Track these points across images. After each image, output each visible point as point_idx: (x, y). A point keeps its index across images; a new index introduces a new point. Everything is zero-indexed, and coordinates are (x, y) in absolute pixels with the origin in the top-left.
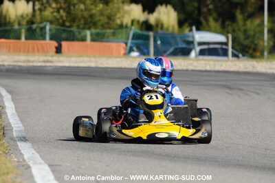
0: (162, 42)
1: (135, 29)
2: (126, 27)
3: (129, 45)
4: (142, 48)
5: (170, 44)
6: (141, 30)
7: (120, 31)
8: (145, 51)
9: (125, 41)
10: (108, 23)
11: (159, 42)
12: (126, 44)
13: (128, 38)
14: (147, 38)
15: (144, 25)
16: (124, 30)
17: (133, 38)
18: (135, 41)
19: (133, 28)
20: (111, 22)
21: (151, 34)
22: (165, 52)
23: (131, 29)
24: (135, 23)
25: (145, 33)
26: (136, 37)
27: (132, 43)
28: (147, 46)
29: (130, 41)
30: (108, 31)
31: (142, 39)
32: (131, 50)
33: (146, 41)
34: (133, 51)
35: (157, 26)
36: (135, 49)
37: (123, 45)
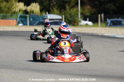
0: (33, 19)
1: (21, 14)
2: (17, 13)
3: (18, 20)
4: (24, 22)
5: (36, 20)
6: (23, 14)
7: (14, 14)
8: (25, 23)
9: (16, 19)
10: (8, 11)
11: (31, 19)
12: (17, 20)
13: (17, 18)
14: (26, 17)
15: (25, 12)
16: (16, 14)
17: (20, 18)
18: (21, 19)
19: (20, 13)
20: (10, 11)
21: (28, 15)
22: (34, 24)
23: (19, 13)
24: (20, 11)
25: (25, 15)
26: (21, 17)
27: (19, 20)
28: (26, 21)
29: (18, 19)
30: (8, 14)
31: (24, 18)
32: (19, 23)
33: (26, 19)
34: (20, 23)
35: (31, 12)
36: (20, 22)
37: (15, 21)
